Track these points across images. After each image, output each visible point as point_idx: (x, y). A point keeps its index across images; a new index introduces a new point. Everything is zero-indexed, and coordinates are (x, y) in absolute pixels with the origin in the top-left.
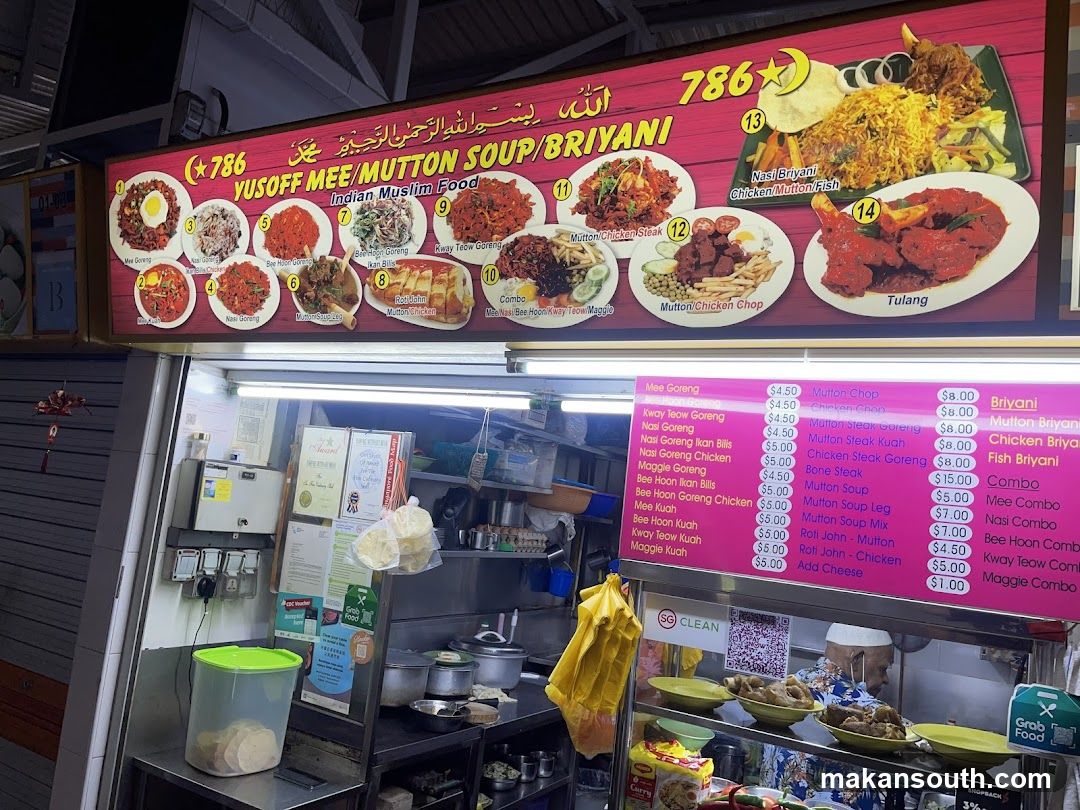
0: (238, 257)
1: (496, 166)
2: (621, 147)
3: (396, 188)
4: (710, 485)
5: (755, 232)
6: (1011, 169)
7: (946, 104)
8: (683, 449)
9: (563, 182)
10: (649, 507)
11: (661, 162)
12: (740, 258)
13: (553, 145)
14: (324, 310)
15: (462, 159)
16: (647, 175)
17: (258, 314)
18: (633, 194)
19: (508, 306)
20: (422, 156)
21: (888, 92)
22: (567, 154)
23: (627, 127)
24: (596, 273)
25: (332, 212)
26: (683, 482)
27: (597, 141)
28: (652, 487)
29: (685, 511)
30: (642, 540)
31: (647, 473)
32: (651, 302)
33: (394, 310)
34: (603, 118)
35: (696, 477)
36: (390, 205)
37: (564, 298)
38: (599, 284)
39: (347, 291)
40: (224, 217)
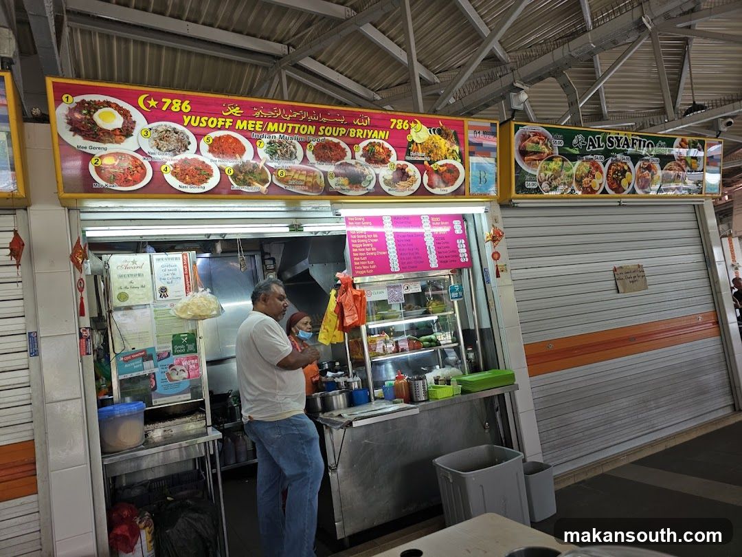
0: (190, 155)
1: (331, 135)
2: (375, 138)
3: (287, 136)
4: (374, 249)
5: (412, 169)
6: (460, 160)
7: (448, 143)
8: (364, 238)
9: (357, 146)
10: (358, 259)
11: (387, 145)
12: (409, 176)
13: (352, 132)
14: (249, 185)
15: (317, 130)
16: (383, 148)
17: (204, 185)
18: (379, 153)
19: (338, 187)
20: (299, 125)
21: (438, 137)
22: (357, 136)
23: (376, 132)
24: (369, 178)
25: (253, 142)
26: (367, 249)
27: (367, 135)
28: (358, 252)
29: (370, 258)
30: (359, 270)
31: (355, 248)
32: (386, 188)
33: (288, 187)
34: (368, 127)
35: (370, 247)
36: (285, 143)
37: (358, 186)
38: (370, 181)
39: (263, 177)
40: (177, 133)
